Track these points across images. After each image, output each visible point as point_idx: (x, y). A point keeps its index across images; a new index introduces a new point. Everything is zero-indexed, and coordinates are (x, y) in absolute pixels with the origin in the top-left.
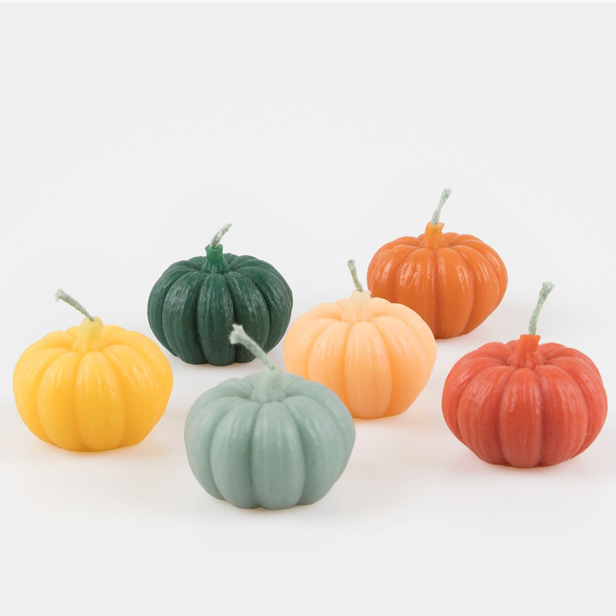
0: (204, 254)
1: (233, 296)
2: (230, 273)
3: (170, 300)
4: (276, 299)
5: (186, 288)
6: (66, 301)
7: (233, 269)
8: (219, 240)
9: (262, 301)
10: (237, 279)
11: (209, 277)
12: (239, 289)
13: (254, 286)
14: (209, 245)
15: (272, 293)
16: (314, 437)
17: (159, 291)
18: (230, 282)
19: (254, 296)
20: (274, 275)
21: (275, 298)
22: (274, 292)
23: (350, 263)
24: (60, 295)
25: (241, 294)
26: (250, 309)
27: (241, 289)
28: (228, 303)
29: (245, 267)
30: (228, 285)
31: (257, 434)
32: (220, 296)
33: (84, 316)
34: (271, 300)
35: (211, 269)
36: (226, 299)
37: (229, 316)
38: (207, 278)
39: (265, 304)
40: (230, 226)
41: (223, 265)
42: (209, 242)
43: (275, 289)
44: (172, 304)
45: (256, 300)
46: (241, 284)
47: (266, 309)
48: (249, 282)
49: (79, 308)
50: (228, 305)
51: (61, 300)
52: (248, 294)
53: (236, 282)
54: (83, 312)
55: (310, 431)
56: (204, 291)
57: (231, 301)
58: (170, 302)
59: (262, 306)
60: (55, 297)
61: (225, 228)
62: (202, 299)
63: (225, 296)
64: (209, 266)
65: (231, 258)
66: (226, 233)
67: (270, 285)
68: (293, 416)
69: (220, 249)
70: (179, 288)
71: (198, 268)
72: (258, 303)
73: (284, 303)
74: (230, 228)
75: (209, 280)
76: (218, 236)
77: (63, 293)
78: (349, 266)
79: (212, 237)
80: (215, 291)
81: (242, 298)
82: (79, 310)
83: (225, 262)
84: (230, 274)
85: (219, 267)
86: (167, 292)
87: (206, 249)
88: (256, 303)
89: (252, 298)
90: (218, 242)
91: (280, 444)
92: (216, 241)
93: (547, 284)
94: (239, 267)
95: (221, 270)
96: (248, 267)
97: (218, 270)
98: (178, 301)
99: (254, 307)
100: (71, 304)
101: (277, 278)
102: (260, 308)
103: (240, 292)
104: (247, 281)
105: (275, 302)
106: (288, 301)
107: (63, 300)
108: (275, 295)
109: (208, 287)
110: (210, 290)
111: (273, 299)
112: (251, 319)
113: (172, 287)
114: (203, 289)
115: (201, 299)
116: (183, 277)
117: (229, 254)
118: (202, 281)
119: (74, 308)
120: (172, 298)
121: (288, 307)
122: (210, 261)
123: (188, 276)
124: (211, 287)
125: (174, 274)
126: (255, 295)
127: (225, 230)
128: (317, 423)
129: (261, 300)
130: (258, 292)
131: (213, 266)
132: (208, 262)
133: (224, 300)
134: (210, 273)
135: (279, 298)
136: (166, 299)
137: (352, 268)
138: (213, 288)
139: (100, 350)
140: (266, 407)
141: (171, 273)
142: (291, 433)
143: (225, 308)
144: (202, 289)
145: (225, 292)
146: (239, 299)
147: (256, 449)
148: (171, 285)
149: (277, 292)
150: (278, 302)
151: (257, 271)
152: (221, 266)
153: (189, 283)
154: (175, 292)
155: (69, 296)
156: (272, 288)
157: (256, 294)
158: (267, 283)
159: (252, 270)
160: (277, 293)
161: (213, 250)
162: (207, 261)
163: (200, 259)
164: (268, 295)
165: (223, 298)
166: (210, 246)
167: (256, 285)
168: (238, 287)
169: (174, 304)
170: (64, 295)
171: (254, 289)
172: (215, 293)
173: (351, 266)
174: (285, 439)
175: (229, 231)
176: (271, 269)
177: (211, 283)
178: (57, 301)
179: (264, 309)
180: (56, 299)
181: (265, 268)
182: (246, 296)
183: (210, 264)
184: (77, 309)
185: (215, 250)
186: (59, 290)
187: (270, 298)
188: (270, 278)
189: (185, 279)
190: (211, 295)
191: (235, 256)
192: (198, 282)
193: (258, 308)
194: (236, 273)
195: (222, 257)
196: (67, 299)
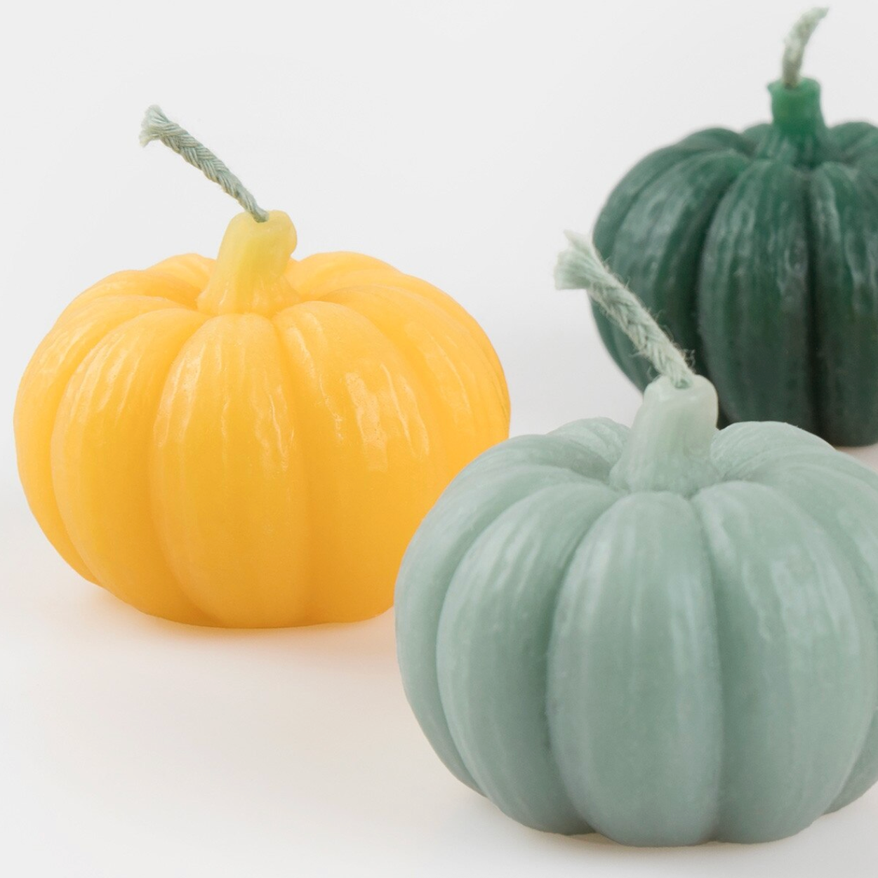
2: (827, 164)
10: (836, 183)
11: (755, 170)
12: (834, 211)
18: (814, 191)
24: (151, 124)
25: (837, 226)
26: (857, 276)
27: (841, 212)
28: (793, 249)
30: (805, 198)
33: (234, 204)
35: (777, 150)
37: (790, 288)
38: (746, 173)
40: (822, 13)
44: (636, 240)
46: (844, 198)
49: (219, 176)
50: (793, 256)
51: (159, 143)
53: (829, 191)
54: (230, 190)
56: (726, 209)
57: (802, 245)
58: (632, 235)
60: (139, 129)
61: (807, 20)
62: (719, 231)
63: (787, 226)
77: (165, 119)
80: (756, 210)
82: (218, 180)
84: (823, 168)
85: (801, 145)
86: (632, 205)
87: (770, 92)
90: (800, 67)
92: (792, 66)
95: (808, 155)
97: (799, 154)
98: (649, 232)
99: (874, 270)
103: (835, 222)
107: (166, 143)
113: (646, 191)
118: (731, 180)
119: (201, 173)
120: (640, 222)
123: (693, 163)
124: (748, 197)
131: (785, 143)
136: (624, 226)
138: (753, 200)
144: (725, 204)
148: (647, 184)
152: (809, 144)
153: (691, 181)
154: (650, 204)
155: (182, 132)
166: (781, 82)
168: (831, 205)
170: (163, 125)
177: (753, 186)
183: (776, 137)
185: (794, 94)
186: (152, 109)
192: (718, 181)
196: (178, 141)
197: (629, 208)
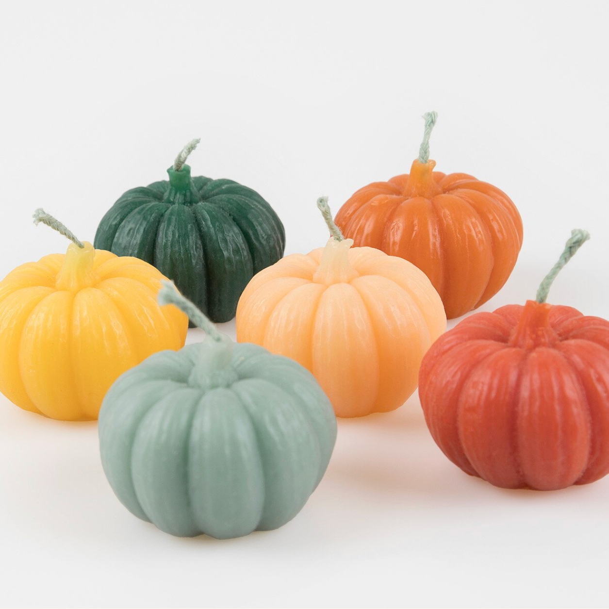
0: (167, 178)
1: (203, 237)
2: (200, 204)
3: (120, 241)
4: (261, 239)
5: (141, 224)
6: (48, 224)
7: (205, 198)
8: (185, 160)
9: (242, 241)
10: (209, 213)
11: (172, 210)
12: (211, 226)
13: (231, 222)
14: (172, 167)
15: (256, 230)
16: (277, 438)
17: (106, 228)
18: (199, 217)
19: (230, 235)
20: (259, 206)
21: (260, 236)
22: (259, 228)
23: (321, 202)
24: (40, 216)
25: (214, 232)
26: (225, 253)
27: (214, 226)
28: (196, 245)
29: (220, 196)
30: (196, 220)
31: (195, 437)
32: (185, 236)
33: (71, 242)
34: (254, 240)
35: (175, 197)
36: (193, 239)
37: (197, 262)
38: (169, 211)
39: (247, 245)
40: (198, 141)
41: (191, 193)
42: (172, 163)
43: (260, 224)
44: (123, 246)
45: (233, 240)
46: (214, 219)
47: (247, 253)
48: (225, 217)
49: (65, 233)
50: (196, 248)
51: (42, 224)
52: (223, 232)
53: (207, 216)
54: (69, 238)
55: (272, 430)
56: (164, 229)
57: (199, 242)
58: (120, 244)
59: (243, 249)
60: (33, 219)
61: (192, 145)
62: (161, 240)
63: (192, 236)
64: (173, 195)
65: (203, 182)
66: (193, 151)
67: (253, 220)
68: (246, 409)
69: (187, 170)
70: (131, 225)
71: (158, 197)
72: (237, 245)
73: (272, 244)
74: (198, 145)
75: (171, 214)
76: (182, 156)
77: (44, 213)
78: (319, 206)
79: (175, 156)
80: (178, 229)
81: (214, 238)
83: (194, 189)
84: (200, 206)
85: (185, 195)
86: (117, 229)
87: (168, 171)
88: (234, 245)
89: (228, 238)
90: (183, 162)
91: (227, 451)
92: (180, 162)
93: (577, 232)
94: (214, 195)
95: (188, 199)
96: (225, 195)
97: (184, 199)
98: (130, 243)
99: (231, 250)
100: (54, 228)
101: (264, 210)
102: (240, 251)
103: (212, 230)
104: (222, 214)
105: (261, 243)
106: (278, 240)
107: (44, 223)
108: (259, 234)
109: (169, 224)
110: (171, 228)
111: (257, 239)
112: (227, 267)
113: (123, 224)
114: (163, 226)
115: (159, 240)
116: (137, 210)
117: (201, 178)
118: (162, 215)
120: (123, 238)
121: (278, 249)
122: (174, 188)
123: (143, 209)
124: (173, 224)
125: (126, 206)
126: (232, 233)
127: (191, 148)
128: (280, 419)
129: (240, 240)
130: (236, 229)
131: (178, 195)
132: (171, 190)
133: (191, 242)
134: (173, 203)
135: (265, 237)
136: (115, 240)
137: (324, 209)
138: (175, 226)
139: (95, 285)
140: (210, 397)
141: (124, 203)
142: (244, 434)
143: (192, 252)
144: (161, 227)
145: (192, 230)
146: (211, 239)
147: (194, 458)
148: (122, 220)
149: (262, 228)
150: (264, 243)
151: (236, 202)
152: (188, 194)
153: (145, 218)
154: (127, 230)
155: (52, 217)
156: (255, 223)
157: (234, 232)
158: (250, 216)
159: (229, 199)
160: (263, 230)
161: (177, 172)
162: (170, 187)
163: (162, 184)
164: (251, 232)
165: (189, 239)
166: (174, 167)
167: (234, 220)
168: (209, 223)
169: (125, 246)
170: (44, 216)
171: (230, 226)
172: (179, 231)
173: (322, 207)
174: (235, 443)
175: (196, 148)
176: (256, 198)
177: (174, 218)
178: (37, 225)
179: (245, 253)
180: (34, 222)
181: (247, 197)
182: (220, 236)
183: (173, 192)
184: (62, 233)
185: (180, 173)
186: (38, 210)
187: (253, 237)
188: (253, 210)
189: (139, 213)
190: (174, 235)
191: (209, 180)
192: (156, 217)
193: (237, 251)
194: (207, 204)
195: (189, 182)
196: (49, 221)
197: (115, 232)
